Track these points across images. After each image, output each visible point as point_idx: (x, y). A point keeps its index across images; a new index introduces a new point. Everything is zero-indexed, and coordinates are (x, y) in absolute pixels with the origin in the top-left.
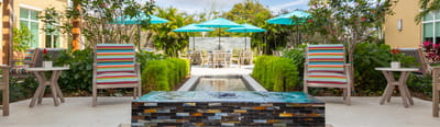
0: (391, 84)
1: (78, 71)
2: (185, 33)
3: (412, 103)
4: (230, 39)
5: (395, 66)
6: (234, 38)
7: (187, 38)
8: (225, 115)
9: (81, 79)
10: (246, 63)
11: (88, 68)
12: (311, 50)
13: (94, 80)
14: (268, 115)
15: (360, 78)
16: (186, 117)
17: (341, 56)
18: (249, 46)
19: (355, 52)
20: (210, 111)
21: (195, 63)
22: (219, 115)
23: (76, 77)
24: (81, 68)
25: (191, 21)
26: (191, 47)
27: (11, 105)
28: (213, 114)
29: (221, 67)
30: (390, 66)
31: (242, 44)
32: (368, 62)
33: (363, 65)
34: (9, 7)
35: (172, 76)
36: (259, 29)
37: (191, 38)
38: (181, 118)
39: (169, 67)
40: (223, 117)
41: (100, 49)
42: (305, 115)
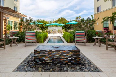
0: (96, 41)
1: (22, 37)
2: (47, 26)
3: (101, 45)
4: (57, 27)
5: (97, 37)
6: (59, 27)
7: (47, 27)
8: (56, 53)
9: (22, 39)
10: (61, 33)
11: (24, 36)
12: (77, 32)
13: (25, 40)
14: (67, 53)
15: (88, 39)
16: (47, 54)
17: (84, 34)
18: (62, 29)
19: (87, 32)
20: (53, 52)
21: (49, 33)
22: (55, 53)
23: (21, 38)
24: (22, 36)
25: (48, 23)
26: (48, 29)
27: (6, 46)
28: (53, 53)
29: (55, 34)
30: (95, 36)
31: (60, 28)
32: (90, 35)
33: (89, 35)
34: (6, 21)
35: (44, 38)
36: (64, 25)
37: (48, 27)
38: (46, 54)
39: (43, 36)
40: (56, 54)
41: (27, 33)
42: (75, 53)
